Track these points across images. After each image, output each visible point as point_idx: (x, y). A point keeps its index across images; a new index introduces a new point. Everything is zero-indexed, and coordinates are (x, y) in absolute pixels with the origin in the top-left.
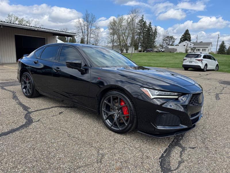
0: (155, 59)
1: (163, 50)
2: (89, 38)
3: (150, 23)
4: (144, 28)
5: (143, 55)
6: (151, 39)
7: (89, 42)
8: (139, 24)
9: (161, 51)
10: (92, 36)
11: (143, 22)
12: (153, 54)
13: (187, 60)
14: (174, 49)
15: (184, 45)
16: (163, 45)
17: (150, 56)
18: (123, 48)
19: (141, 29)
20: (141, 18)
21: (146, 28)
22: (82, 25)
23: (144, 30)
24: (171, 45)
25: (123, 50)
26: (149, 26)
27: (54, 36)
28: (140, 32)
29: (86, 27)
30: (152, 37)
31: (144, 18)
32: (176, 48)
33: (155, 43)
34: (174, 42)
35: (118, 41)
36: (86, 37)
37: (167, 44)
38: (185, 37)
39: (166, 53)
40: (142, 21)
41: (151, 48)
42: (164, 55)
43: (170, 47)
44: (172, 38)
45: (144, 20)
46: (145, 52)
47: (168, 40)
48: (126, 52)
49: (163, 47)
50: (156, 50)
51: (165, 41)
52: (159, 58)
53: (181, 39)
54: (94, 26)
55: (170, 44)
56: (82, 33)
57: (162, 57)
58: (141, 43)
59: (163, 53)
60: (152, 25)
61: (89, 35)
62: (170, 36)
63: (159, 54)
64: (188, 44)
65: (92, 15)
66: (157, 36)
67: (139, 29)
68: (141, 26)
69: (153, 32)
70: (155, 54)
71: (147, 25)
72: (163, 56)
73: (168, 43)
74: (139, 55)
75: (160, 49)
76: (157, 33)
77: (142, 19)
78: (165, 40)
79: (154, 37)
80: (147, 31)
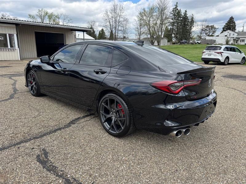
0: (185, 52)
1: (199, 42)
2: (117, 31)
3: (186, 11)
4: (178, 18)
5: (174, 48)
6: (186, 29)
7: (117, 35)
8: (172, 13)
9: (198, 42)
10: (120, 28)
11: (177, 11)
12: (185, 47)
13: (206, 53)
14: (211, 40)
15: (226, 36)
16: (202, 36)
17: (182, 49)
18: (154, 40)
19: (175, 18)
20: (174, 7)
21: (181, 18)
22: (110, 17)
23: (178, 20)
24: (212, 36)
25: (154, 42)
26: (184, 15)
27: (71, 32)
28: (174, 22)
29: (114, 19)
30: (187, 27)
31: (178, 6)
32: (214, 39)
33: (191, 34)
34: (214, 32)
35: (149, 33)
36: (114, 30)
37: (206, 35)
38: (228, 26)
39: (201, 45)
40: (176, 9)
41: (186, 39)
42: (199, 47)
43: (208, 38)
44: (212, 27)
45: (178, 8)
46: (179, 44)
47: (208, 30)
48: (157, 45)
49: (201, 38)
50: (191, 42)
51: (203, 31)
52: (191, 51)
53: (223, 28)
54: (122, 18)
55: (210, 34)
56: (109, 26)
57: (195, 50)
58: (174, 34)
59: (199, 45)
60: (187, 13)
61: (117, 27)
62: (210, 25)
63: (192, 47)
64: (230, 34)
65: (121, 6)
66: (194, 25)
67: (172, 19)
68: (174, 15)
69: (189, 22)
70: (188, 47)
71: (181, 14)
72: (197, 48)
73: (207, 33)
74: (170, 48)
75: (196, 41)
76: (194, 22)
77: (176, 8)
78: (204, 29)
79: (191, 27)
80: (181, 20)
